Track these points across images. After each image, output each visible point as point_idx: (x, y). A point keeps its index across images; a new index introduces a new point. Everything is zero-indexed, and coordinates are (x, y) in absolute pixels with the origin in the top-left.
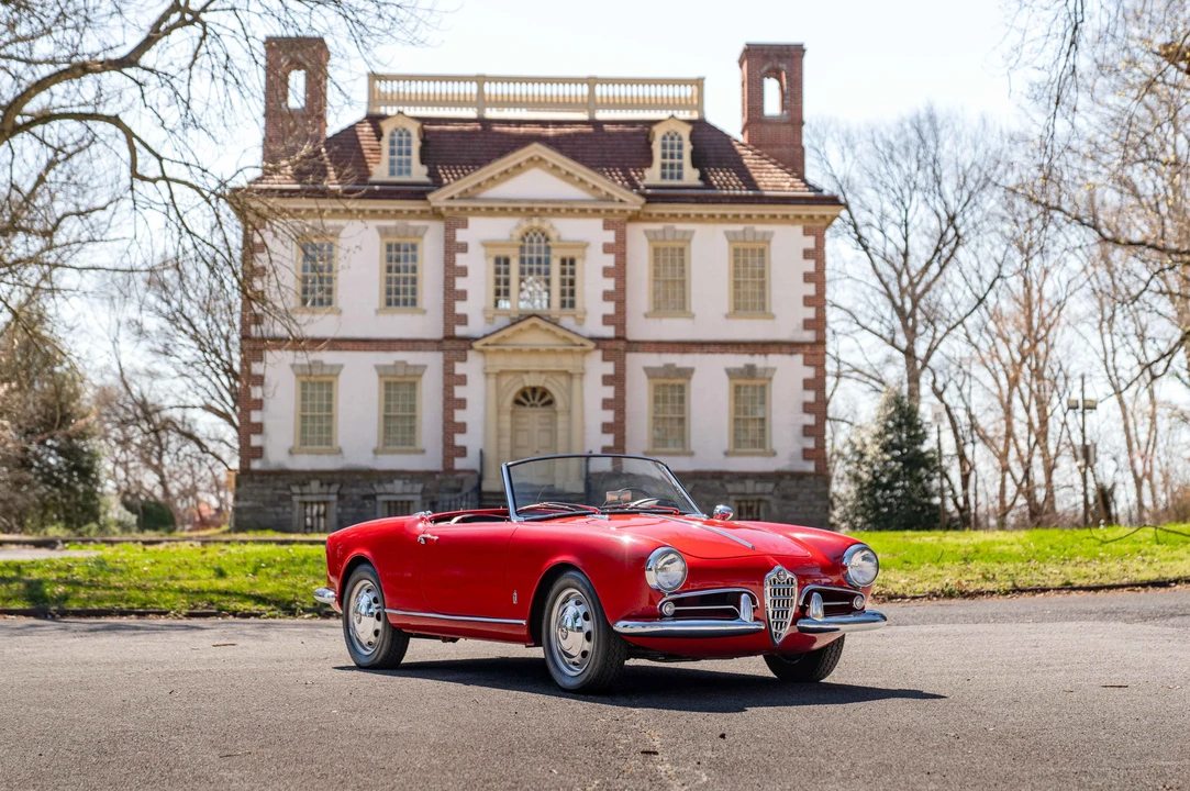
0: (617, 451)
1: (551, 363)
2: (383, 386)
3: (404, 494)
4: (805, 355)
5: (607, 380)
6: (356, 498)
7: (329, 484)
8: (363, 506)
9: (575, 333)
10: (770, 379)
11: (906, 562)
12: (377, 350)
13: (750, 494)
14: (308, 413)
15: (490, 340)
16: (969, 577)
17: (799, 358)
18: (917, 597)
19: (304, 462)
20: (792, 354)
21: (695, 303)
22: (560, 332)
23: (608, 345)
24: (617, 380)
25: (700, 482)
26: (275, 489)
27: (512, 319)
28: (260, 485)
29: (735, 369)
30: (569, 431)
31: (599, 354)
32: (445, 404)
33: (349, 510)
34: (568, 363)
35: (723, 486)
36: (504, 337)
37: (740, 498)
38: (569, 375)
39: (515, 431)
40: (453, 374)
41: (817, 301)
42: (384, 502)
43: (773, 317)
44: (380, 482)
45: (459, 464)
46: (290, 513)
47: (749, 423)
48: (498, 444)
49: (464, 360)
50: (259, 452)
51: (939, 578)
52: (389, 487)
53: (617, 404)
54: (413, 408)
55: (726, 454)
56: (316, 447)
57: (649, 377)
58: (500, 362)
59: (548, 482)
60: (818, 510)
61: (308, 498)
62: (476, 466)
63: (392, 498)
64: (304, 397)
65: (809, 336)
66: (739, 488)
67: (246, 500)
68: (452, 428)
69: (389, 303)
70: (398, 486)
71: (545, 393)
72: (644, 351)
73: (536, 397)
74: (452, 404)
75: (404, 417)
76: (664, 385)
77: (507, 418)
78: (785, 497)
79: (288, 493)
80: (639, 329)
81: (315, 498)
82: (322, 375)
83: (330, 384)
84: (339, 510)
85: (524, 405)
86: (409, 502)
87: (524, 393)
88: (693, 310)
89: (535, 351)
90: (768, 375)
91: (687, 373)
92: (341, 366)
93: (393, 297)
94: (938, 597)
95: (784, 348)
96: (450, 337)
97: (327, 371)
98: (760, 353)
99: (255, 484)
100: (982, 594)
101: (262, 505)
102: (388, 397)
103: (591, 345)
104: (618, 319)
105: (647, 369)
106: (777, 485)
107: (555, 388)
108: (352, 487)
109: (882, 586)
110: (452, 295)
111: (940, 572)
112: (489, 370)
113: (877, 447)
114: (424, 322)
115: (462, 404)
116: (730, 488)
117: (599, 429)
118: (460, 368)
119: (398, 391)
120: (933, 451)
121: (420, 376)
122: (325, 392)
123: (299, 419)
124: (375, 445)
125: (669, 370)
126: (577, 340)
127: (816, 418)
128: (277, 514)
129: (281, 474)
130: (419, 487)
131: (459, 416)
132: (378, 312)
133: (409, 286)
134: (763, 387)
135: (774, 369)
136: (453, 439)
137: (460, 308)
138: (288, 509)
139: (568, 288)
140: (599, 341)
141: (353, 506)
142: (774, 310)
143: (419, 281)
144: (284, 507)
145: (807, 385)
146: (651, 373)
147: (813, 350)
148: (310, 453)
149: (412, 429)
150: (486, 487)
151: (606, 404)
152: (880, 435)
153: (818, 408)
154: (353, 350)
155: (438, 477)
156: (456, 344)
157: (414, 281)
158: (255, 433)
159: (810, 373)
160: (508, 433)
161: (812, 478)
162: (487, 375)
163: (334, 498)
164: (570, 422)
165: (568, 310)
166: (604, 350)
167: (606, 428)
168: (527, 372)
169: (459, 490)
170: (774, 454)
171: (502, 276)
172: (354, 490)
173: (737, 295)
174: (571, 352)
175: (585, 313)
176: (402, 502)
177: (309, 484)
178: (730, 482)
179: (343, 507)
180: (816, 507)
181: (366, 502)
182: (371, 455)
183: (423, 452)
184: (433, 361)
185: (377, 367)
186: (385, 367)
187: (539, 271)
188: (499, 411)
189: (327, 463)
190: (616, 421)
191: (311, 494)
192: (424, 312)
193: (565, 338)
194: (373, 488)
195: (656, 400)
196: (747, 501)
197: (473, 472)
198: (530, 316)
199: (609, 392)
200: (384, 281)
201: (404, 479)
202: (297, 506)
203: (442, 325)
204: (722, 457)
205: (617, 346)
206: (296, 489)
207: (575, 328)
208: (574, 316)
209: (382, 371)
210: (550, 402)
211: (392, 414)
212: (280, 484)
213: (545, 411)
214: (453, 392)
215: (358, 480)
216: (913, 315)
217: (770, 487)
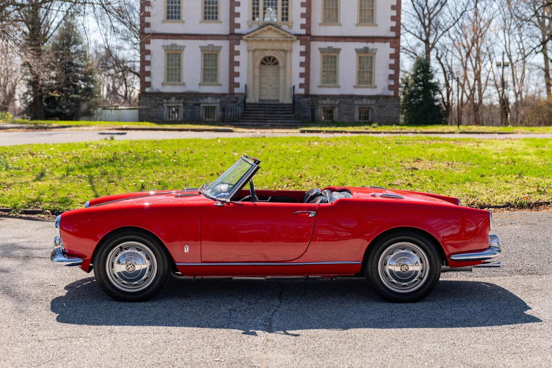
0: (306, 85)
1: (277, 46)
2: (203, 55)
3: (212, 103)
4: (391, 43)
5: (302, 54)
6: (191, 105)
7: (180, 99)
8: (194, 108)
9: (288, 32)
10: (375, 54)
11: (482, 176)
12: (200, 39)
13: (365, 105)
14: (170, 67)
15: (250, 35)
16: (527, 190)
17: (388, 44)
18: (499, 207)
19: (168, 89)
20: (385, 42)
21: (342, 19)
22: (282, 32)
23: (303, 38)
24: (306, 54)
25: (342, 99)
26: (156, 101)
27: (260, 26)
28: (149, 99)
29: (360, 49)
30: (285, 76)
31: (299, 42)
32: (230, 64)
33: (188, 110)
34: (284, 46)
35: (353, 101)
36: (256, 34)
37: (360, 107)
38: (285, 51)
39: (261, 76)
40: (234, 50)
41: (397, 18)
42: (204, 107)
43: (376, 25)
44: (202, 98)
45: (236, 90)
46: (163, 111)
47: (365, 73)
48: (254, 82)
49: (238, 44)
50: (149, 84)
51: (509, 191)
52: (206, 100)
53: (306, 65)
54: (216, 65)
55: (354, 87)
56: (174, 82)
57: (321, 52)
58: (255, 45)
59: (276, 98)
60: (395, 112)
61: (170, 105)
62: (244, 92)
63: (207, 105)
64: (168, 60)
65: (393, 34)
66: (360, 102)
67: (143, 105)
68: (233, 74)
69: (205, 18)
70: (210, 100)
71: (274, 59)
72: (319, 41)
73: (269, 61)
74: (233, 64)
75: (212, 69)
76: (327, 56)
77: (257, 70)
78: (380, 107)
79: (161, 102)
80: (317, 30)
81: (173, 105)
82: (176, 50)
83: (180, 54)
84: (184, 110)
85: (265, 64)
86: (214, 107)
87: (265, 59)
88: (341, 22)
89: (270, 40)
90: (374, 52)
91: (338, 51)
92: (184, 47)
93: (207, 15)
94: (513, 207)
95: (382, 40)
96: (232, 33)
97: (178, 48)
98: (371, 42)
99: (147, 98)
100: (541, 204)
101: (150, 107)
102: (205, 60)
103: (295, 38)
104: (307, 26)
105: (320, 49)
106: (377, 101)
107: (279, 57)
108: (190, 100)
109: (474, 197)
110: (233, 15)
111: (508, 186)
112: (250, 49)
113: (412, 81)
114: (221, 27)
115: (238, 64)
116: (356, 102)
117: (298, 75)
118: (237, 48)
119: (210, 57)
120: (436, 83)
121: (219, 51)
122: (177, 58)
123: (166, 70)
124: (199, 82)
125: (330, 49)
126: (289, 36)
127: (395, 72)
128: (157, 111)
129: (159, 94)
130: (218, 101)
131: (236, 69)
132: (201, 22)
133: (215, 11)
134: (371, 58)
135: (377, 49)
136: (234, 79)
137: (237, 20)
138: (162, 110)
139: (285, 11)
140: (299, 36)
141: (190, 108)
142: (377, 23)
143: (219, 9)
144: (160, 109)
145: (391, 56)
146: (322, 50)
147: (395, 41)
148: (171, 85)
149: (216, 75)
150: (248, 101)
151: (302, 64)
152: (414, 76)
153: (396, 67)
154: (190, 39)
155: (227, 96)
156: (235, 37)
157: (217, 8)
158: (147, 76)
159: (393, 51)
160: (258, 77)
161: (392, 98)
162: (249, 51)
163: (182, 105)
164: (285, 72)
165: (285, 22)
166: (301, 40)
167: (301, 75)
168: (267, 50)
169: (236, 102)
170: (376, 87)
171: (256, 6)
172: (191, 102)
173: (361, 15)
174: (286, 41)
175: (293, 23)
176: (211, 107)
177: (170, 98)
178: (356, 99)
179: (186, 109)
180: (394, 111)
181: (196, 107)
182: (198, 86)
183: (220, 85)
184: (225, 44)
185: (200, 47)
186: (204, 47)
187: (272, 4)
188: (254, 67)
189: (178, 89)
190: (306, 72)
191: (171, 103)
192: (221, 22)
193: (283, 34)
194: (198, 100)
195: (324, 63)
196: (363, 108)
197: (242, 94)
198: (268, 25)
199: (303, 59)
200: (203, 8)
201: (212, 97)
202: (166, 108)
203: (229, 28)
204: (353, 88)
205: (307, 38)
206: (165, 101)
207: (288, 30)
208: (288, 24)
209: (203, 49)
210: (277, 63)
211: (207, 68)
212: (158, 98)
213: (275, 67)
214: (233, 58)
215: (192, 97)
216: (429, 26)
217: (374, 102)
